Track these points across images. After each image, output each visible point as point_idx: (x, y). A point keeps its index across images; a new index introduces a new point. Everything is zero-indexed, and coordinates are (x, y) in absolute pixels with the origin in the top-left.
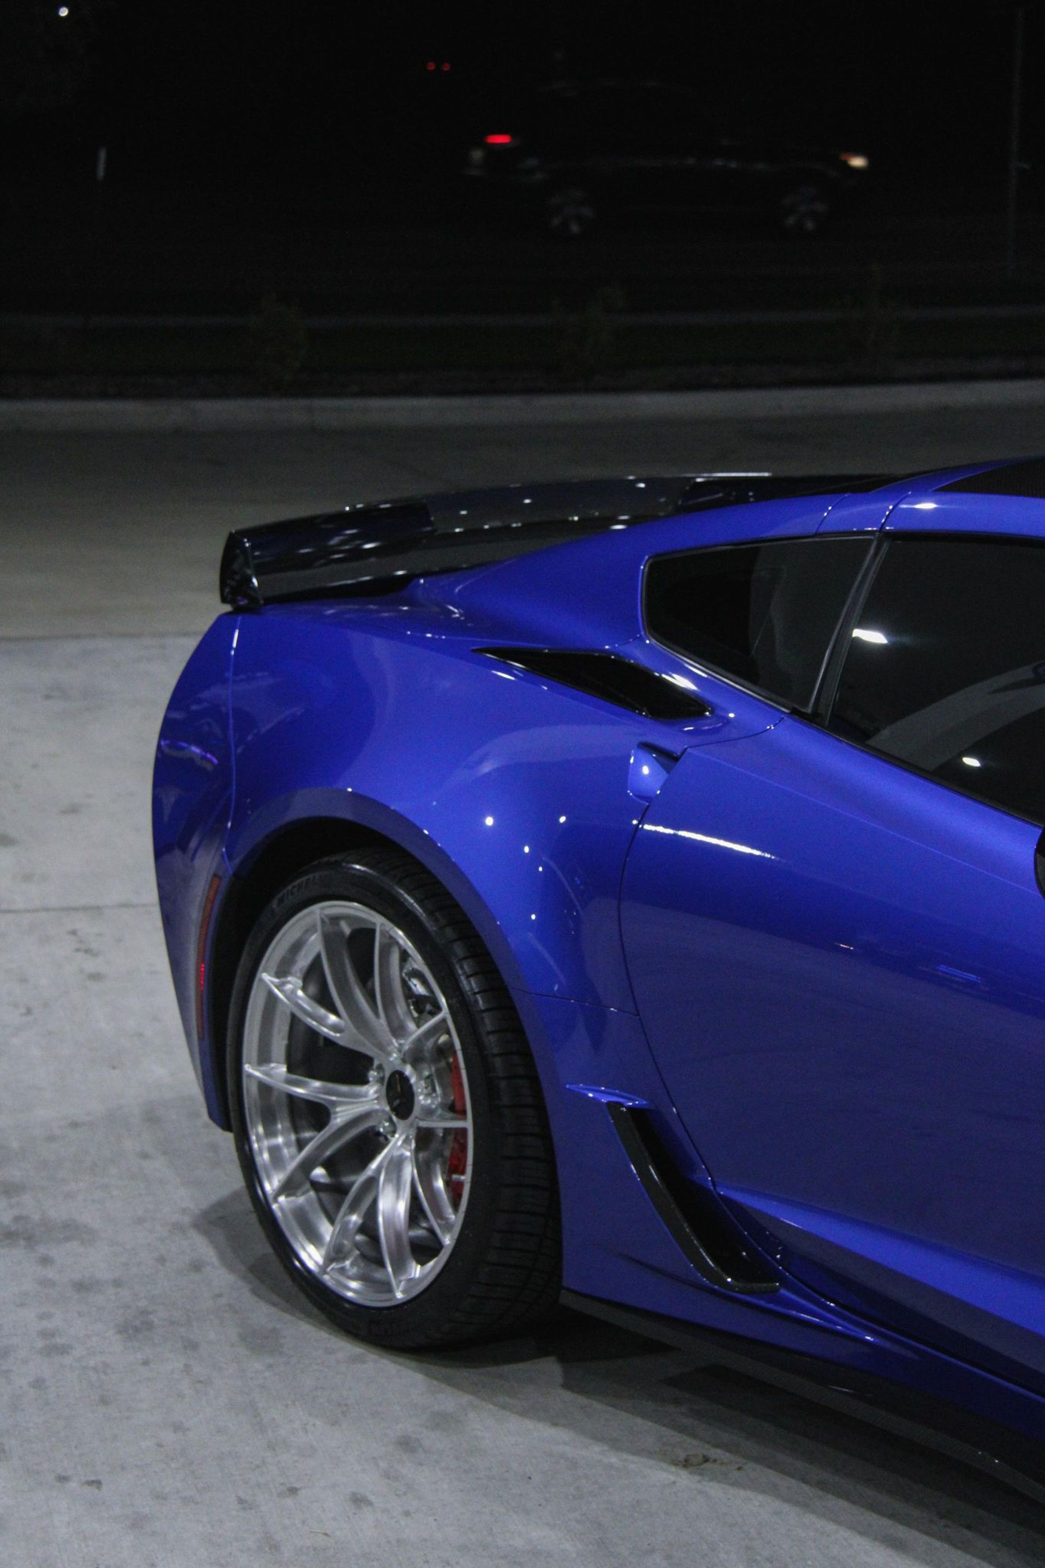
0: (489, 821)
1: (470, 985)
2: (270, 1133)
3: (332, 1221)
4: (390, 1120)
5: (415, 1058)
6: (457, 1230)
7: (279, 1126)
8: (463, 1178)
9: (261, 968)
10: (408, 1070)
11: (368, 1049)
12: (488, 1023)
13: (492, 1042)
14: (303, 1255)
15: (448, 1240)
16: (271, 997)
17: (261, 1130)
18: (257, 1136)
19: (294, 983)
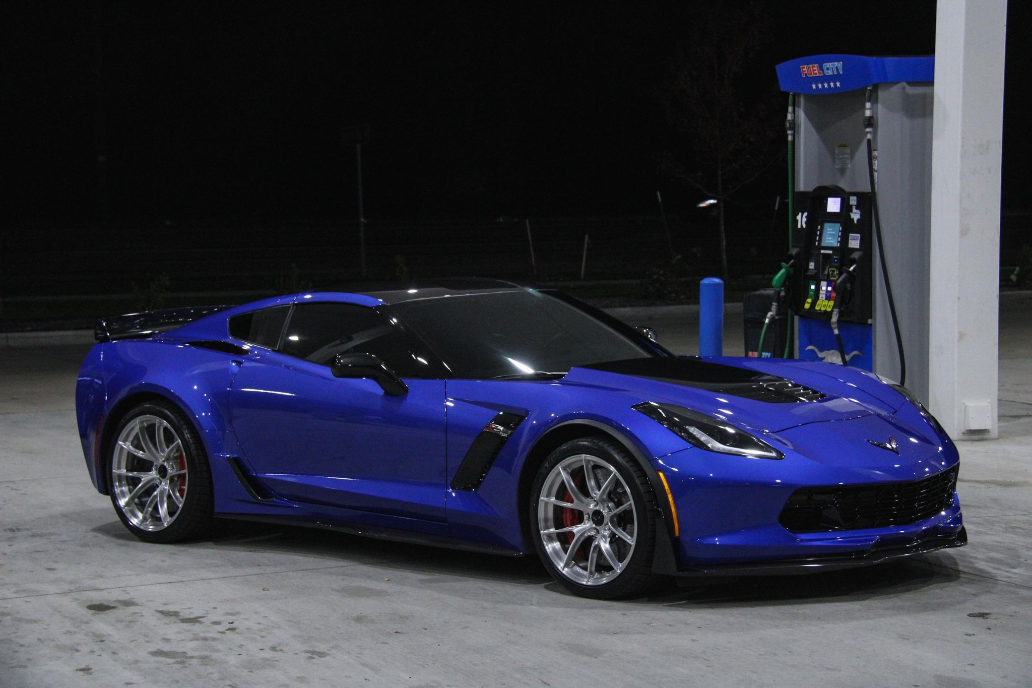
0: (195, 387)
1: (188, 436)
2: (121, 486)
3: (142, 513)
4: (160, 480)
5: (168, 459)
6: (183, 503)
7: (123, 483)
8: (184, 487)
9: (119, 439)
10: (165, 464)
11: (152, 459)
12: (193, 447)
13: (194, 452)
14: (132, 521)
15: (181, 506)
16: (122, 448)
17: (117, 484)
18: (116, 486)
19: (128, 443)
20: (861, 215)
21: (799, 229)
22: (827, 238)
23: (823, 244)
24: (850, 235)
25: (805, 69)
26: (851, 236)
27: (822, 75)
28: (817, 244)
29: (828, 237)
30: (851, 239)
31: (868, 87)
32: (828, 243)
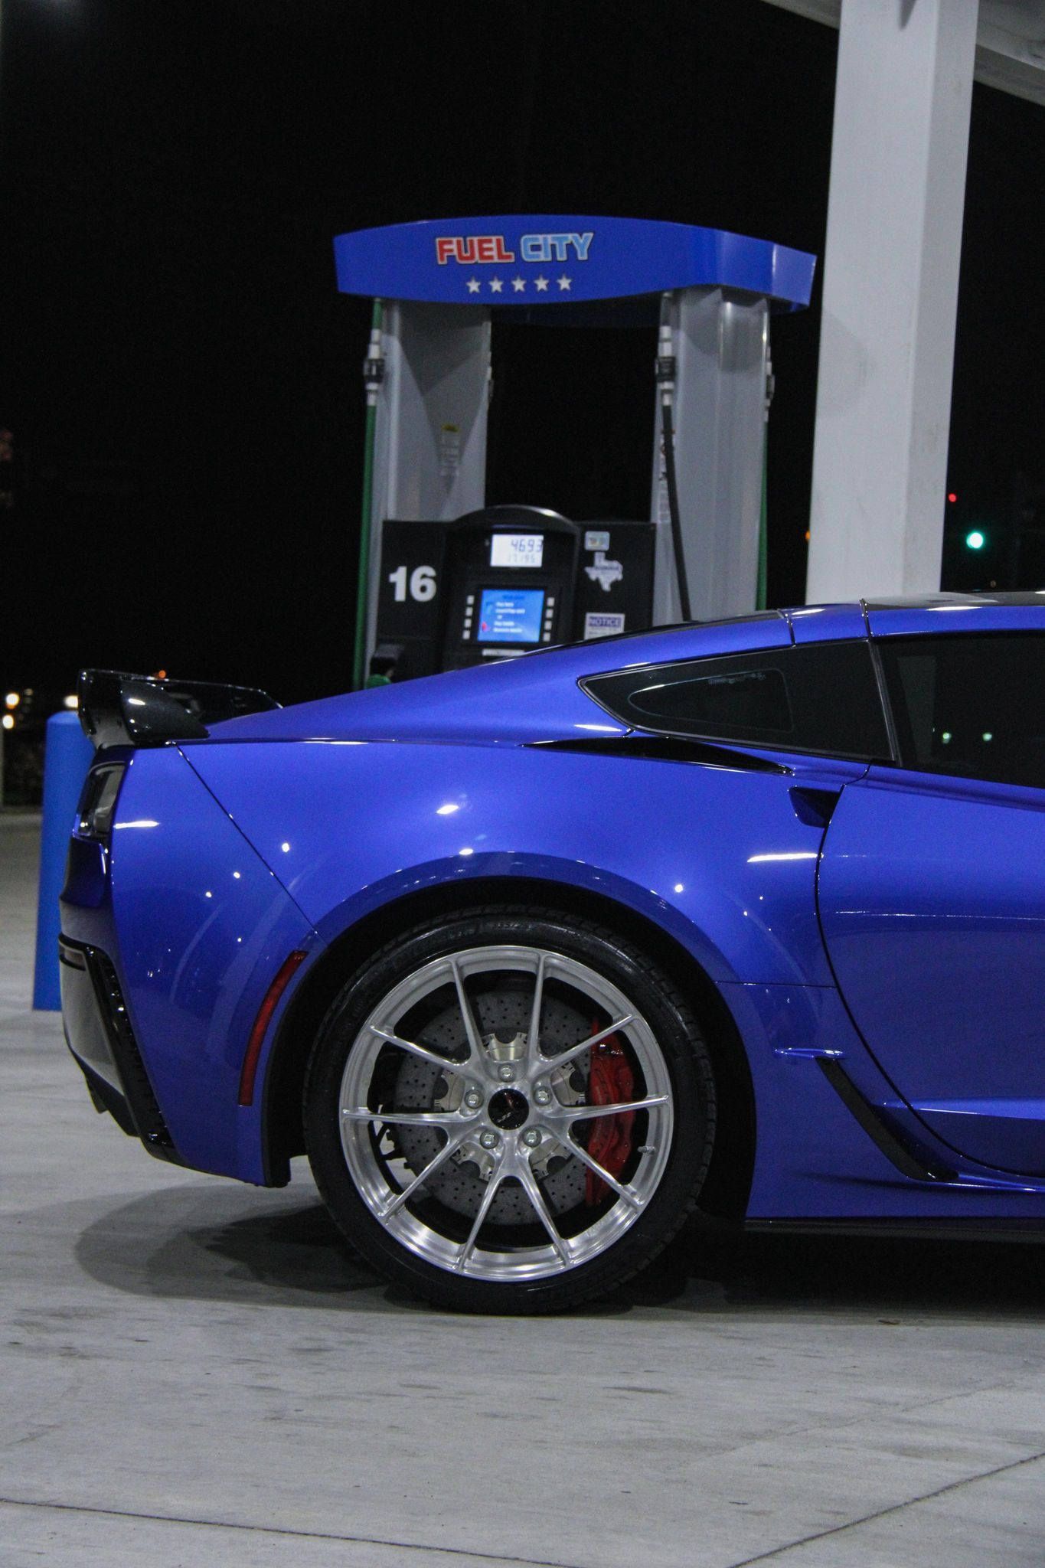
20: (624, 573)
21: (400, 603)
22: (497, 623)
23: (482, 636)
24: (589, 615)
25: (454, 246)
26: (592, 618)
27: (512, 260)
28: (466, 635)
29: (499, 621)
30: (591, 625)
31: (664, 291)
32: (500, 634)
